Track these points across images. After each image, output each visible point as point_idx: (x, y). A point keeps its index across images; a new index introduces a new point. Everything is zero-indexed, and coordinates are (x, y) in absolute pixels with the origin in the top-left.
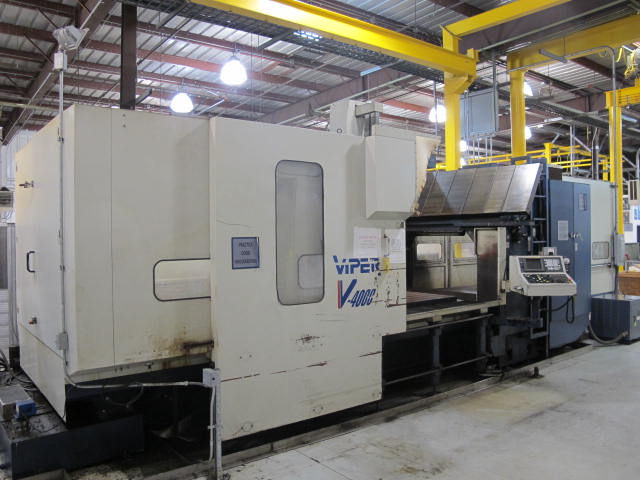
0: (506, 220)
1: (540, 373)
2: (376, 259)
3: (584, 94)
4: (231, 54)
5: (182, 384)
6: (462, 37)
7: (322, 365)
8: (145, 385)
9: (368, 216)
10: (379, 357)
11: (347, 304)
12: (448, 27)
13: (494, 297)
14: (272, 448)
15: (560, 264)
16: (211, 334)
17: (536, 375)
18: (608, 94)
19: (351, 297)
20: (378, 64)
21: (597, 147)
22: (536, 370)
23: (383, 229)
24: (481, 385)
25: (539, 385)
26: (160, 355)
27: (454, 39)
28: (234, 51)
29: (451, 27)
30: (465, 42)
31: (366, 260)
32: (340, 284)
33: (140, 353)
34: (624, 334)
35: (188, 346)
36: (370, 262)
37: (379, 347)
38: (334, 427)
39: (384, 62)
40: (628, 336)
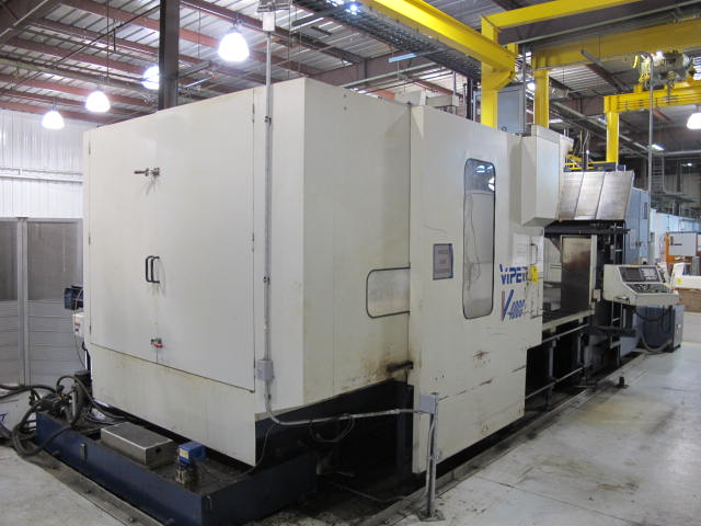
0: (599, 228)
1: (626, 383)
2: (526, 268)
3: (576, 96)
4: (231, 25)
5: (392, 412)
6: (503, 30)
7: (488, 382)
8: (355, 416)
9: (523, 222)
10: (524, 371)
11: (507, 316)
12: (489, 18)
13: (586, 307)
14: (453, 475)
15: (656, 273)
16: (408, 354)
17: (621, 385)
18: (606, 99)
19: (509, 310)
20: (413, 51)
21: (588, 152)
22: (622, 380)
23: (531, 237)
24: (582, 397)
25: (626, 395)
26: (369, 381)
27: (495, 29)
28: (235, 22)
29: (491, 18)
30: (505, 35)
31: (519, 269)
32: (503, 293)
33: (354, 380)
34: (669, 342)
35: (391, 368)
36: (523, 271)
37: (524, 362)
38: (493, 449)
39: (420, 50)
40: (672, 344)
